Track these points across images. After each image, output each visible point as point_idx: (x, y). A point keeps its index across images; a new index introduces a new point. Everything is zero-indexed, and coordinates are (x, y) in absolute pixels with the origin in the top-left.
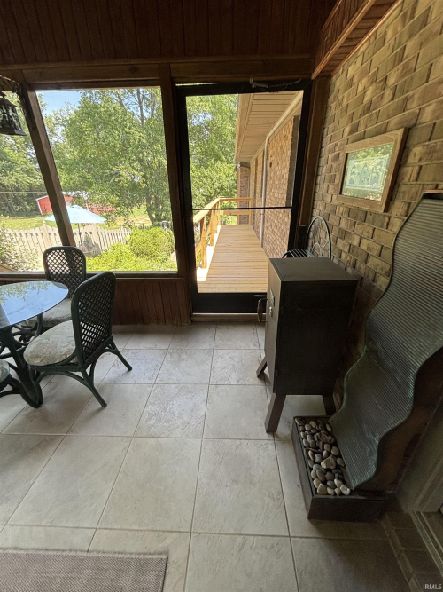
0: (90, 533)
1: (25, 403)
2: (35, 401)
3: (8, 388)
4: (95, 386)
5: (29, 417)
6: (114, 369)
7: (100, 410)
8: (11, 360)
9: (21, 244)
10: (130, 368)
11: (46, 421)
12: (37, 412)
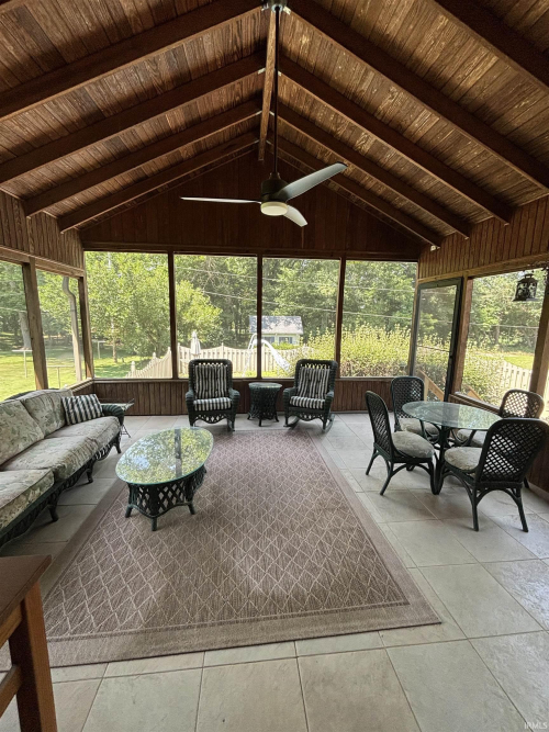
0: (414, 566)
1: (430, 487)
2: (436, 490)
3: (426, 465)
4: (478, 507)
5: (427, 495)
6: (509, 518)
7: (471, 529)
8: (438, 452)
9: (508, 380)
10: (525, 529)
11: (433, 504)
12: (432, 496)
